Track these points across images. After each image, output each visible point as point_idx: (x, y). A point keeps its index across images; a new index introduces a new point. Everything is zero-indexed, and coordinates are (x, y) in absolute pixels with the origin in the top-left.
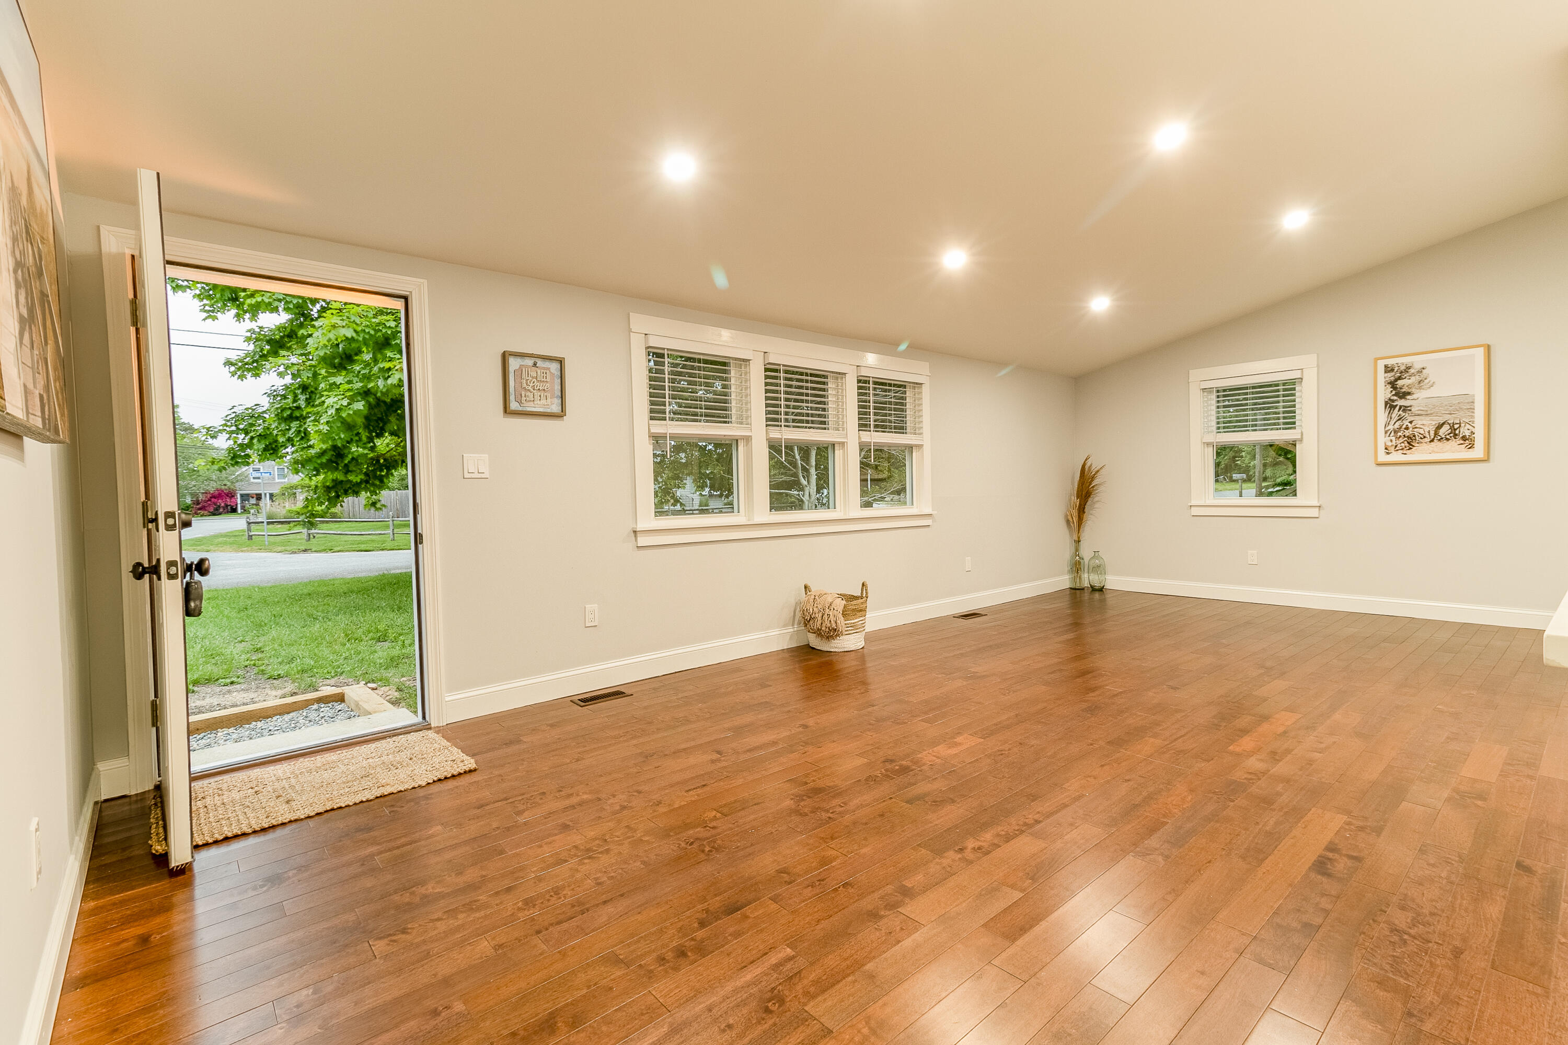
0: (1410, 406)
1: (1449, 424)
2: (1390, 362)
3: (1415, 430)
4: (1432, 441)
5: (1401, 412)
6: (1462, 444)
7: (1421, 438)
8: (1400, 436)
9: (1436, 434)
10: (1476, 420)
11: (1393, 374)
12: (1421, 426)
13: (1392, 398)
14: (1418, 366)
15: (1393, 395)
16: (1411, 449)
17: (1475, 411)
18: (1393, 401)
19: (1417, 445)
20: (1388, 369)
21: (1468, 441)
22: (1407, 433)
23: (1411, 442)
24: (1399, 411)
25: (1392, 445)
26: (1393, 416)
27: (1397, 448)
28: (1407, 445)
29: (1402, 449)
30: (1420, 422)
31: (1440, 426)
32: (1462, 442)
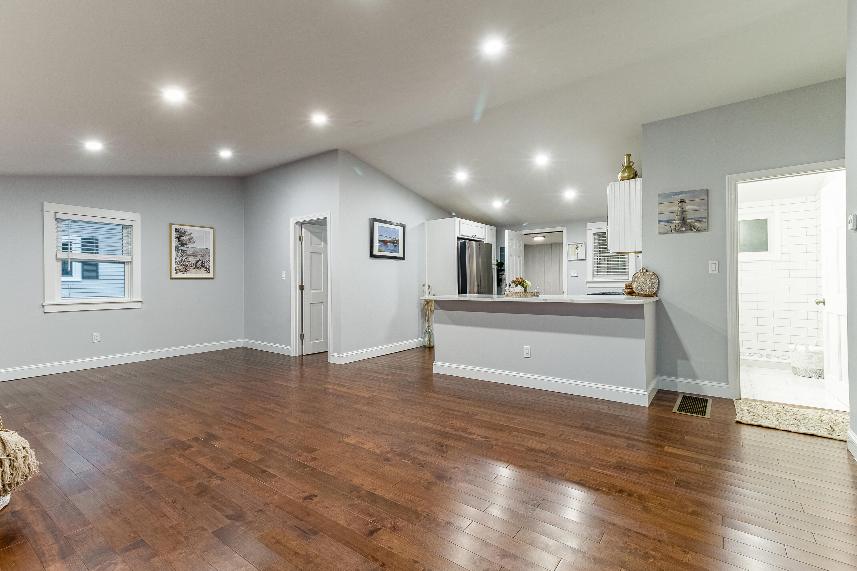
0: (186, 251)
1: (201, 261)
2: (178, 227)
3: (188, 262)
4: (194, 268)
5: (182, 253)
6: (205, 271)
7: (190, 267)
8: (182, 265)
9: (196, 265)
10: (210, 260)
11: (179, 233)
12: (190, 261)
13: (178, 245)
14: (189, 232)
15: (179, 244)
16: (186, 271)
17: (210, 256)
18: (179, 247)
19: (189, 270)
20: (177, 230)
21: (207, 269)
22: (185, 263)
23: (186, 268)
24: (181, 252)
25: (178, 269)
26: (179, 254)
27: (181, 271)
28: (185, 269)
29: (183, 271)
30: (190, 259)
31: (197, 262)
32: (206, 270)
